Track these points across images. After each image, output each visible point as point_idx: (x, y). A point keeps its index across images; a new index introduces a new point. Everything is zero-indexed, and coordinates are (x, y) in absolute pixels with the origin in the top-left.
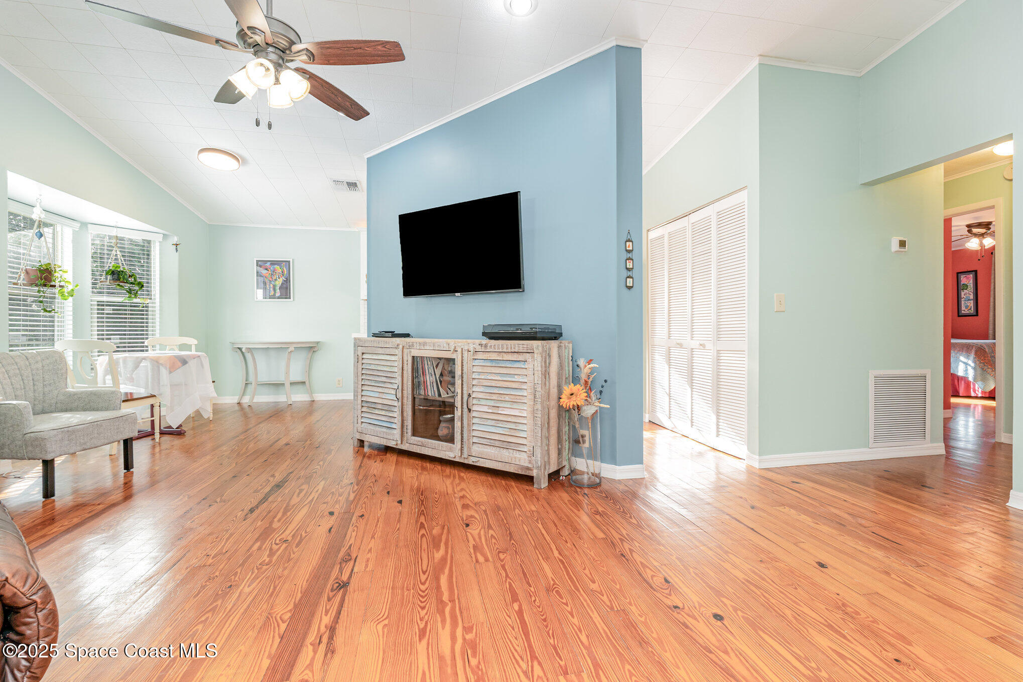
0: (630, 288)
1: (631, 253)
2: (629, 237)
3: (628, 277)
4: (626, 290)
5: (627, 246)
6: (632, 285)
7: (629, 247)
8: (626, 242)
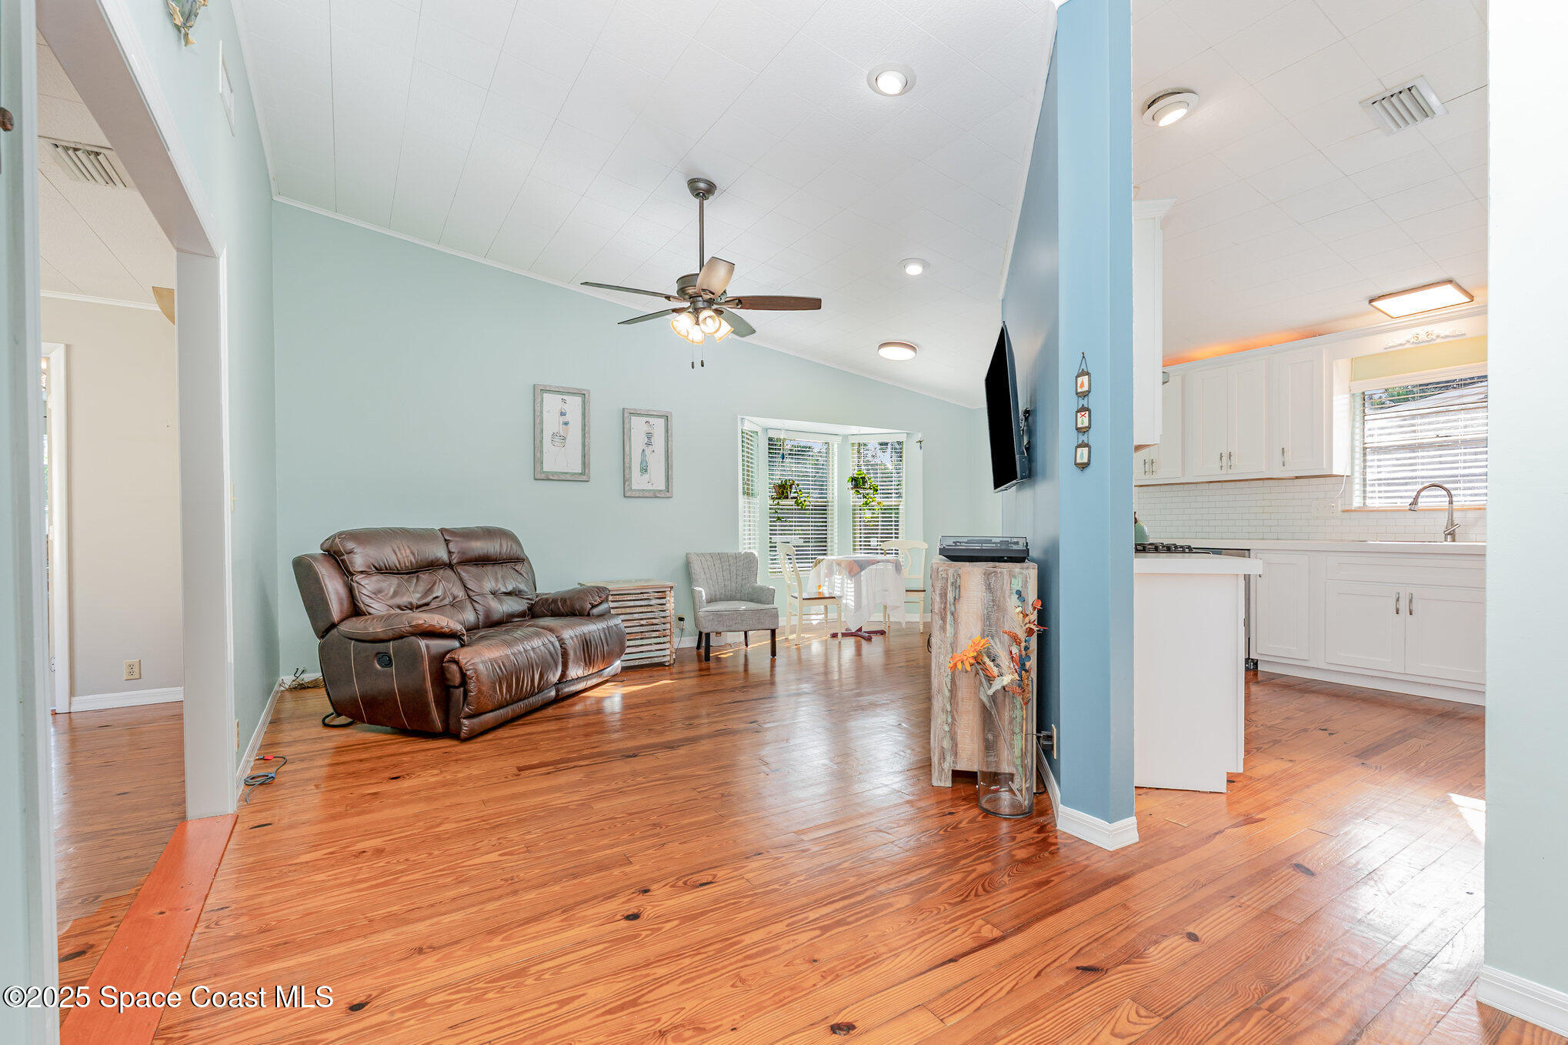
0: (1083, 466)
1: (1086, 398)
2: (1083, 366)
3: (1079, 446)
4: (1077, 471)
5: (1079, 386)
6: (1085, 460)
7: (1082, 385)
8: (1077, 377)
